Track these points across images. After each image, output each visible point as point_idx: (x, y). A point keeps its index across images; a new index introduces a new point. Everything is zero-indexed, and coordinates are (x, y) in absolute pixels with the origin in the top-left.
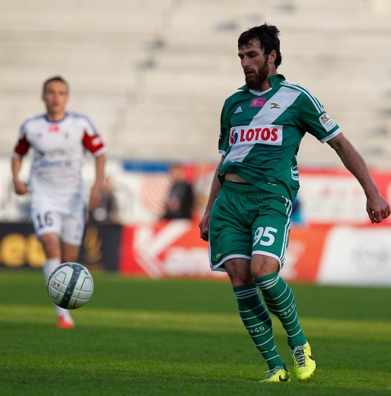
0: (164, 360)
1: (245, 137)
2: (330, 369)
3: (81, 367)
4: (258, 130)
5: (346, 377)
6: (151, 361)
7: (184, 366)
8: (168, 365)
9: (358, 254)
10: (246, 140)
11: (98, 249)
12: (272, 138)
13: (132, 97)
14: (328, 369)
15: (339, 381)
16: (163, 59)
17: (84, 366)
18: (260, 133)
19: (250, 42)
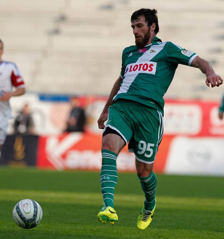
0: (65, 223)
1: (132, 69)
2: (173, 229)
3: (11, 228)
4: (141, 65)
5: (183, 235)
6: (57, 224)
7: (78, 227)
8: (68, 226)
9: (191, 155)
10: (132, 71)
11: (22, 151)
12: (149, 70)
13: (44, 53)
14: (172, 229)
15: (178, 236)
16: (65, 28)
17: (14, 227)
18: (142, 66)
19: (139, 18)
